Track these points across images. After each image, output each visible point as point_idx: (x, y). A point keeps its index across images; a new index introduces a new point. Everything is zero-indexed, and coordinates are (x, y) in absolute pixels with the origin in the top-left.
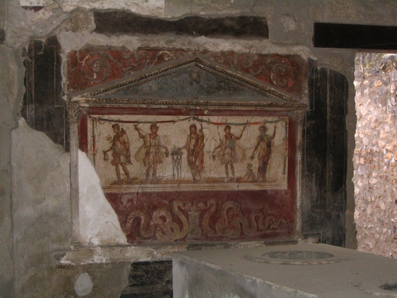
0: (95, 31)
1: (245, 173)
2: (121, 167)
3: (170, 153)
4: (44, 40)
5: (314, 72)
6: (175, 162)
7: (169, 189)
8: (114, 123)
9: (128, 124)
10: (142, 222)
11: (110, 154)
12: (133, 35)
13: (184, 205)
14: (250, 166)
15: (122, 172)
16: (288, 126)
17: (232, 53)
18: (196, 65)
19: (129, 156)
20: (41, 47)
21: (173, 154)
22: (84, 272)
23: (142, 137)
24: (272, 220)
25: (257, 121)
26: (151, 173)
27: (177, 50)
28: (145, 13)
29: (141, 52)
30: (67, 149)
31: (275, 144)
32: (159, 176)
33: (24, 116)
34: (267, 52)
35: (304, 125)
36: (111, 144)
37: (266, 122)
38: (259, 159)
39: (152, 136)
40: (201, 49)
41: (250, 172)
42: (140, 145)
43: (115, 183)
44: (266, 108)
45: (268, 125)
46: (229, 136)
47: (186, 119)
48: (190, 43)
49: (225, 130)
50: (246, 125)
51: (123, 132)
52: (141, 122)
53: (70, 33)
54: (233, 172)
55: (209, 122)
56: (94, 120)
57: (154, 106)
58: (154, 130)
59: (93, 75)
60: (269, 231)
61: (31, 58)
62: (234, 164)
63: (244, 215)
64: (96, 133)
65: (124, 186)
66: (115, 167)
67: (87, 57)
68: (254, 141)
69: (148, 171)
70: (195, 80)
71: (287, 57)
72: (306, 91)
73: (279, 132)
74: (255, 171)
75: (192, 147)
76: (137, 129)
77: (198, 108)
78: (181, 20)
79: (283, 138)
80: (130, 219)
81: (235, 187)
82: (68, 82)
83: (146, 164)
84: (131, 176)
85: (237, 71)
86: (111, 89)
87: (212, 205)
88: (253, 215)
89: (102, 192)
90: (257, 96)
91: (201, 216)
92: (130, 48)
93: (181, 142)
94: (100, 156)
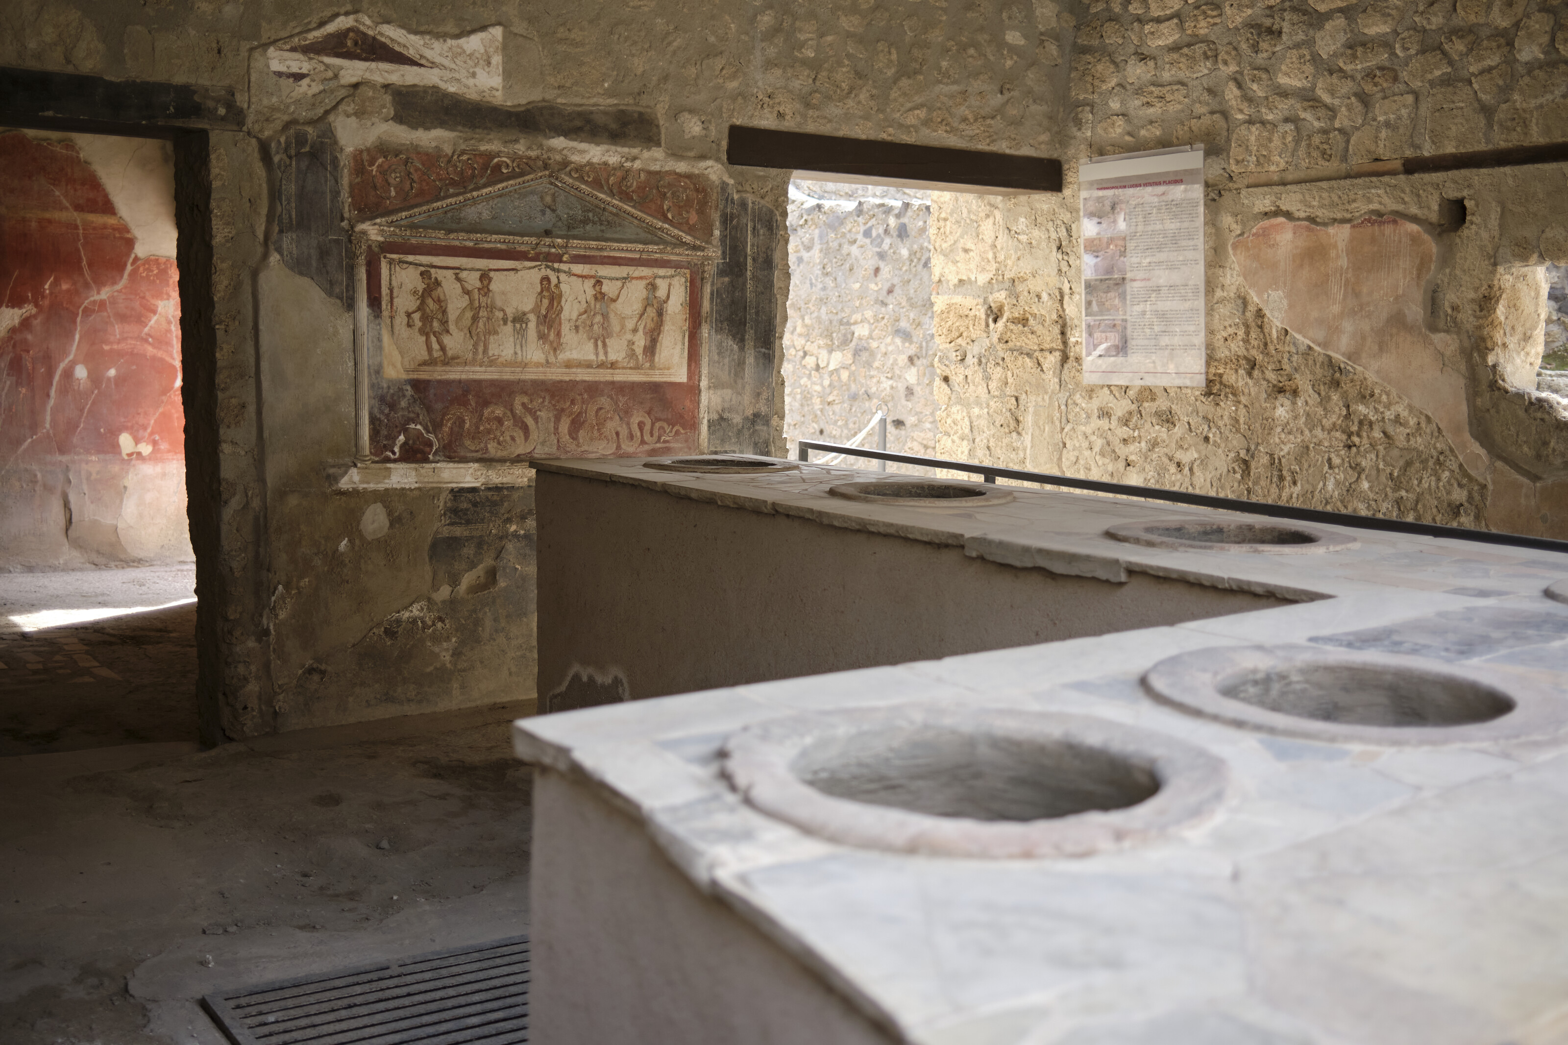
0: (392, 119)
1: (623, 355)
2: (433, 339)
3: (510, 319)
4: (310, 129)
5: (729, 202)
6: (518, 333)
7: (507, 375)
8: (422, 269)
9: (445, 272)
10: (467, 426)
11: (416, 316)
12: (452, 130)
13: (531, 402)
14: (631, 343)
15: (436, 346)
16: (688, 284)
17: (606, 164)
18: (551, 183)
19: (447, 322)
20: (307, 141)
21: (514, 321)
22: (375, 502)
23: (467, 292)
24: (663, 428)
25: (643, 274)
26: (481, 349)
27: (521, 158)
28: (473, 95)
29: (465, 157)
30: (350, 305)
31: (669, 312)
32: (494, 355)
33: (279, 250)
34: (656, 167)
35: (713, 284)
36: (419, 302)
37: (656, 277)
38: (645, 334)
39: (482, 292)
40: (558, 157)
41: (632, 354)
42: (464, 305)
43: (424, 363)
44: (658, 255)
45: (659, 282)
46: (600, 296)
47: (534, 267)
48: (541, 146)
49: (594, 286)
50: (625, 279)
51: (438, 283)
52: (466, 269)
53: (353, 121)
54: (606, 353)
55: (570, 273)
57: (486, 246)
58: (485, 283)
59: (390, 191)
60: (658, 445)
61: (290, 157)
62: (607, 340)
63: (621, 419)
64: (394, 283)
65: (439, 368)
66: (424, 338)
67: (380, 160)
68: (637, 307)
69: (475, 346)
70: (549, 207)
71: (689, 176)
72: (717, 233)
74: (639, 351)
75: (544, 312)
76: (458, 279)
77: (553, 250)
78: (528, 110)
79: (681, 302)
80: (449, 419)
81: (605, 375)
82: (350, 200)
83: (473, 334)
84: (450, 353)
85: (612, 195)
86: (419, 214)
87: (573, 402)
88: (635, 420)
89: (404, 376)
90: (643, 235)
91: (558, 419)
92: (448, 150)
93: (527, 303)
94: (401, 320)
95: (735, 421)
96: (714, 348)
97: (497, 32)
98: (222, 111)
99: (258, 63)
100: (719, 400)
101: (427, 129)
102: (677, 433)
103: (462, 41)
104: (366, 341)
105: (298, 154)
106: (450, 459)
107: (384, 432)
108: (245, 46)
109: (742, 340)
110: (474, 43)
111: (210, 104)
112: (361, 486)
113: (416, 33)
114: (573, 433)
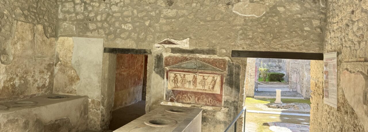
0: (171, 52)
4: (159, 54)
5: (230, 64)
6: (189, 84)
7: (187, 90)
8: (175, 74)
10: (180, 97)
11: (173, 80)
12: (180, 54)
13: (191, 94)
14: (209, 87)
15: (176, 85)
16: (221, 77)
17: (206, 58)
18: (196, 61)
19: (178, 82)
20: (159, 56)
21: (189, 82)
23: (181, 77)
24: (215, 101)
26: (183, 86)
27: (191, 57)
28: (185, 48)
29: (182, 57)
30: (164, 79)
31: (217, 82)
32: (185, 87)
33: (154, 71)
34: (216, 58)
35: (226, 77)
36: (174, 78)
38: (212, 85)
40: (197, 57)
43: (174, 87)
44: (215, 72)
45: (215, 77)
46: (204, 79)
48: (194, 55)
49: (203, 77)
51: (177, 76)
53: (165, 53)
54: (204, 88)
55: (198, 75)
56: (170, 73)
57: (185, 70)
58: (184, 76)
59: (170, 62)
60: (214, 104)
62: (205, 86)
63: (207, 99)
64: (170, 76)
66: (174, 84)
67: (169, 58)
68: (211, 81)
70: (195, 65)
71: (222, 59)
72: (227, 69)
73: (218, 79)
74: (211, 88)
75: (194, 81)
76: (180, 75)
77: (196, 71)
78: (193, 50)
80: (177, 96)
81: (204, 92)
82: (164, 64)
83: (182, 84)
84: (178, 86)
85: (207, 63)
86: (174, 66)
87: (198, 95)
88: (209, 99)
89: (171, 89)
90: (212, 69)
91: (195, 98)
92: (179, 56)
93: (191, 79)
94: (171, 81)
95: (230, 102)
96: (226, 88)
97: (188, 39)
98: (149, 52)
99: (154, 46)
100: (227, 98)
101: (176, 53)
102: (218, 102)
103: (183, 41)
104: (166, 84)
105: (157, 58)
106: (177, 102)
107: (167, 97)
108: (153, 43)
109: (232, 87)
110: (185, 41)
111: (148, 51)
112: (164, 104)
113: (176, 40)
114: (198, 100)
